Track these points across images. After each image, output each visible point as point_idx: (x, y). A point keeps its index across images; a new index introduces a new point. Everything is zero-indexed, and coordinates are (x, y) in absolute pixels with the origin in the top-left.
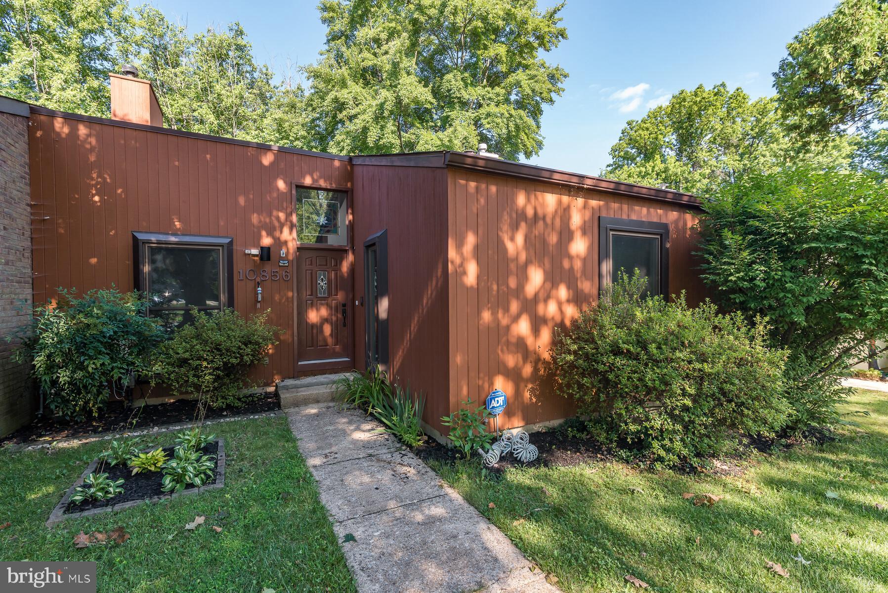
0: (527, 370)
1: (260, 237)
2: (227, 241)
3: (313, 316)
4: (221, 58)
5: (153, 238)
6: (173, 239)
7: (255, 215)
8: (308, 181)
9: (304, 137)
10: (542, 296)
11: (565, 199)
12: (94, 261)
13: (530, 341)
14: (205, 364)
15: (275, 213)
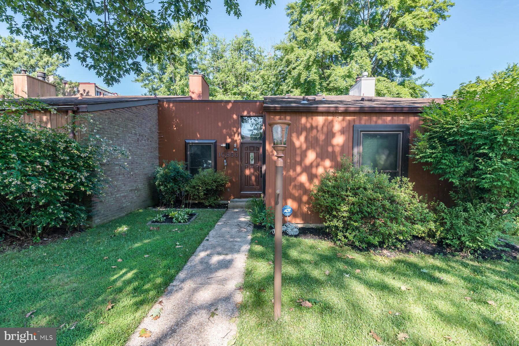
0: (305, 198)
1: (226, 139)
2: (214, 141)
3: (247, 172)
4: (239, 49)
5: (191, 142)
6: (197, 141)
7: (225, 130)
8: (245, 113)
9: (274, 82)
10: (315, 164)
11: (330, 118)
12: (174, 151)
13: (307, 185)
14: (200, 188)
15: (232, 128)
